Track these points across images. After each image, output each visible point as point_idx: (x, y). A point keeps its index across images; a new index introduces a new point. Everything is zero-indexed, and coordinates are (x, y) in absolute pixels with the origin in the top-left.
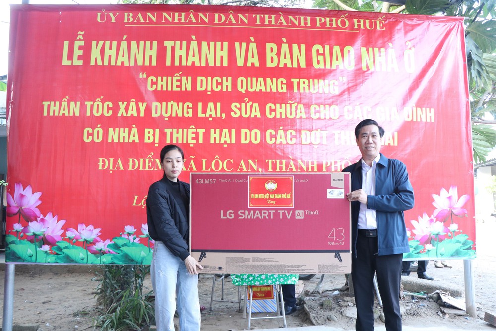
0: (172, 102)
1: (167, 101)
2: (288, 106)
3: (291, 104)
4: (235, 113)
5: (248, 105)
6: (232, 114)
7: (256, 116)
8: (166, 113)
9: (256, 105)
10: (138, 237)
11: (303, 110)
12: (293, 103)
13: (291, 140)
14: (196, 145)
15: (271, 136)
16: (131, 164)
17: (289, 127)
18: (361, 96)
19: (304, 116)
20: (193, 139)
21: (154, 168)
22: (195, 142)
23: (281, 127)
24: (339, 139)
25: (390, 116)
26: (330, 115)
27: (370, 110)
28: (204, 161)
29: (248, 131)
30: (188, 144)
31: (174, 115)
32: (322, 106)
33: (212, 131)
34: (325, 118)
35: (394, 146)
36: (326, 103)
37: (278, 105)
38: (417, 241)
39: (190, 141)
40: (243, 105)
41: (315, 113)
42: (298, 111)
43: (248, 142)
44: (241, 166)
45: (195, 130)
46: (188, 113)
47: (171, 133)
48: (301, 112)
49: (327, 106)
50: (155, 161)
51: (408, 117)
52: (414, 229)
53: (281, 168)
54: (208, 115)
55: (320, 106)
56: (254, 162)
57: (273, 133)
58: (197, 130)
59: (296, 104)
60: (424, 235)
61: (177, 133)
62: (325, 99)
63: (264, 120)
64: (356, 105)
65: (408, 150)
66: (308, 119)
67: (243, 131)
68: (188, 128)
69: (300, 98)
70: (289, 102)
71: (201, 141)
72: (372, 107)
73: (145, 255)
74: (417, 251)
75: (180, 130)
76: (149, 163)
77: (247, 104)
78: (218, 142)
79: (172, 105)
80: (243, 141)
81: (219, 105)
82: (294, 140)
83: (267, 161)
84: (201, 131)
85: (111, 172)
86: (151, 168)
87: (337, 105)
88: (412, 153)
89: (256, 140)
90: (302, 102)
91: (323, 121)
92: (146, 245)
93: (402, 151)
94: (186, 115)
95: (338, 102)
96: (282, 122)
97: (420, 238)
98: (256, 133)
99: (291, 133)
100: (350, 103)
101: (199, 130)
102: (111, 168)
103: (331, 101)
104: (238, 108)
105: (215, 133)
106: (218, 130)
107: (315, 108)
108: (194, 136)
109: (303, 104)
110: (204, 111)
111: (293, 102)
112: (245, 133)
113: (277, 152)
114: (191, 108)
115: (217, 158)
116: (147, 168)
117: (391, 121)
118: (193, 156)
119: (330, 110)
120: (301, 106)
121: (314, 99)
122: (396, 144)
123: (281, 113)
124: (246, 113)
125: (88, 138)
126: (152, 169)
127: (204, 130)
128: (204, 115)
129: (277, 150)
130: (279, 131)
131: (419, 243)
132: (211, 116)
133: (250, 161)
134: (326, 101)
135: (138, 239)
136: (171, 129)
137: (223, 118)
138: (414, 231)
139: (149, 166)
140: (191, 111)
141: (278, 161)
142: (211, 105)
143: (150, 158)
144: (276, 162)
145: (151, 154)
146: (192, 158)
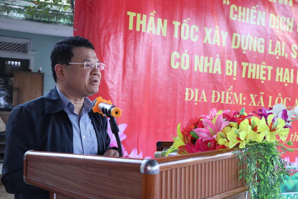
4: (294, 55)
14: (266, 81)
16: (213, 96)
20: (264, 75)
28: (270, 97)
30: (260, 80)
31: (250, 49)
33: (278, 69)
39: (262, 77)
45: (265, 67)
50: (233, 95)
54: (276, 54)
58: (267, 67)
68: (260, 64)
71: (269, 79)
75: (255, 65)
76: (229, 96)
78: (281, 81)
81: (284, 44)
84: (270, 68)
85: (196, 104)
94: (259, 51)
102: (196, 100)
106: (282, 69)
108: (265, 72)
114: (263, 44)
115: (280, 96)
116: (227, 102)
118: (263, 92)
125: (175, 64)
127: (272, 68)
132: (278, 54)
136: (247, 63)
137: (286, 58)
139: (229, 99)
140: (263, 46)
142: (278, 43)
143: (229, 91)
145: (230, 87)
146: (261, 94)
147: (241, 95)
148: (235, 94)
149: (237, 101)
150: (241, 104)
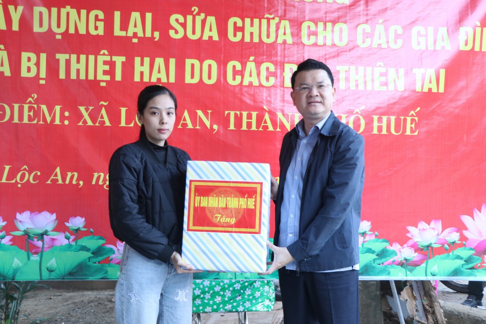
0: (68, 7)
1: (60, 6)
2: (264, 22)
3: (268, 20)
4: (177, 32)
5: (199, 19)
6: (172, 33)
7: (210, 37)
8: (59, 26)
9: (211, 20)
10: (8, 234)
11: (288, 31)
12: (273, 18)
13: (267, 79)
14: (112, 82)
15: (235, 73)
17: (265, 57)
18: (387, 8)
19: (290, 41)
20: (105, 73)
21: (39, 120)
22: (108, 78)
23: (252, 58)
24: (347, 79)
25: (435, 42)
26: (333, 40)
27: (400, 31)
28: (123, 110)
29: (196, 63)
30: (96, 82)
31: (72, 31)
32: (321, 25)
33: (137, 60)
34: (325, 45)
35: (438, 93)
36: (328, 19)
37: (248, 21)
38: (471, 249)
39: (100, 77)
40: (190, 18)
41: (309, 36)
42: (281, 31)
43: (196, 80)
44: (185, 120)
45: (108, 58)
46: (96, 28)
47: (68, 62)
48: (285, 34)
49: (329, 25)
50: (39, 108)
51: (466, 44)
52: (466, 229)
53: (249, 125)
54: (130, 34)
55: (316, 25)
56: (206, 114)
57: (239, 67)
58: (111, 58)
59: (277, 20)
60: (482, 239)
61: (78, 61)
62: (326, 13)
63: (225, 45)
64: (377, 23)
65: (463, 100)
66: (296, 46)
67: (189, 62)
68: (96, 54)
69: (285, 11)
70: (265, 16)
71: (118, 77)
72: (404, 28)
73: (20, 265)
74: (471, 266)
75: (83, 57)
76: (29, 111)
77: (197, 17)
78: (146, 80)
79: (68, 14)
80: (188, 80)
81: (149, 16)
82: (272, 80)
83: (226, 112)
84: (119, 60)
86: (34, 120)
87: (345, 22)
88: (469, 105)
89: (210, 78)
90: (288, 16)
91: (321, 48)
92: (21, 248)
93: (452, 101)
94: (93, 32)
95: (348, 18)
96: (253, 50)
97: (475, 244)
98: (210, 66)
99: (268, 69)
100: (367, 21)
101: (115, 58)
103: (336, 15)
104: (181, 24)
105: (142, 64)
106: (147, 60)
107: (309, 27)
108: (107, 68)
109: (290, 21)
110: (124, 26)
111: (272, 16)
112: (193, 66)
113: (243, 98)
114: (101, 20)
116: (26, 120)
117: (435, 51)
118: (106, 102)
119: (333, 31)
120: (285, 23)
121: (307, 12)
122: (442, 90)
123: (252, 34)
124: (194, 33)
126: (35, 122)
127: (123, 59)
128: (123, 34)
129: (245, 96)
130: (248, 63)
131: (473, 252)
132: (135, 35)
133: (200, 113)
134: (328, 15)
135: (8, 238)
136: (68, 55)
137: (156, 40)
138: (465, 233)
139: (29, 116)
140: (101, 25)
141: (245, 114)
142: (135, 16)
143: (30, 102)
144: (241, 114)
145: (33, 96)
146: (102, 105)
147: (58, 108)
148: (44, 107)
149: (49, 119)
150: (57, 122)
